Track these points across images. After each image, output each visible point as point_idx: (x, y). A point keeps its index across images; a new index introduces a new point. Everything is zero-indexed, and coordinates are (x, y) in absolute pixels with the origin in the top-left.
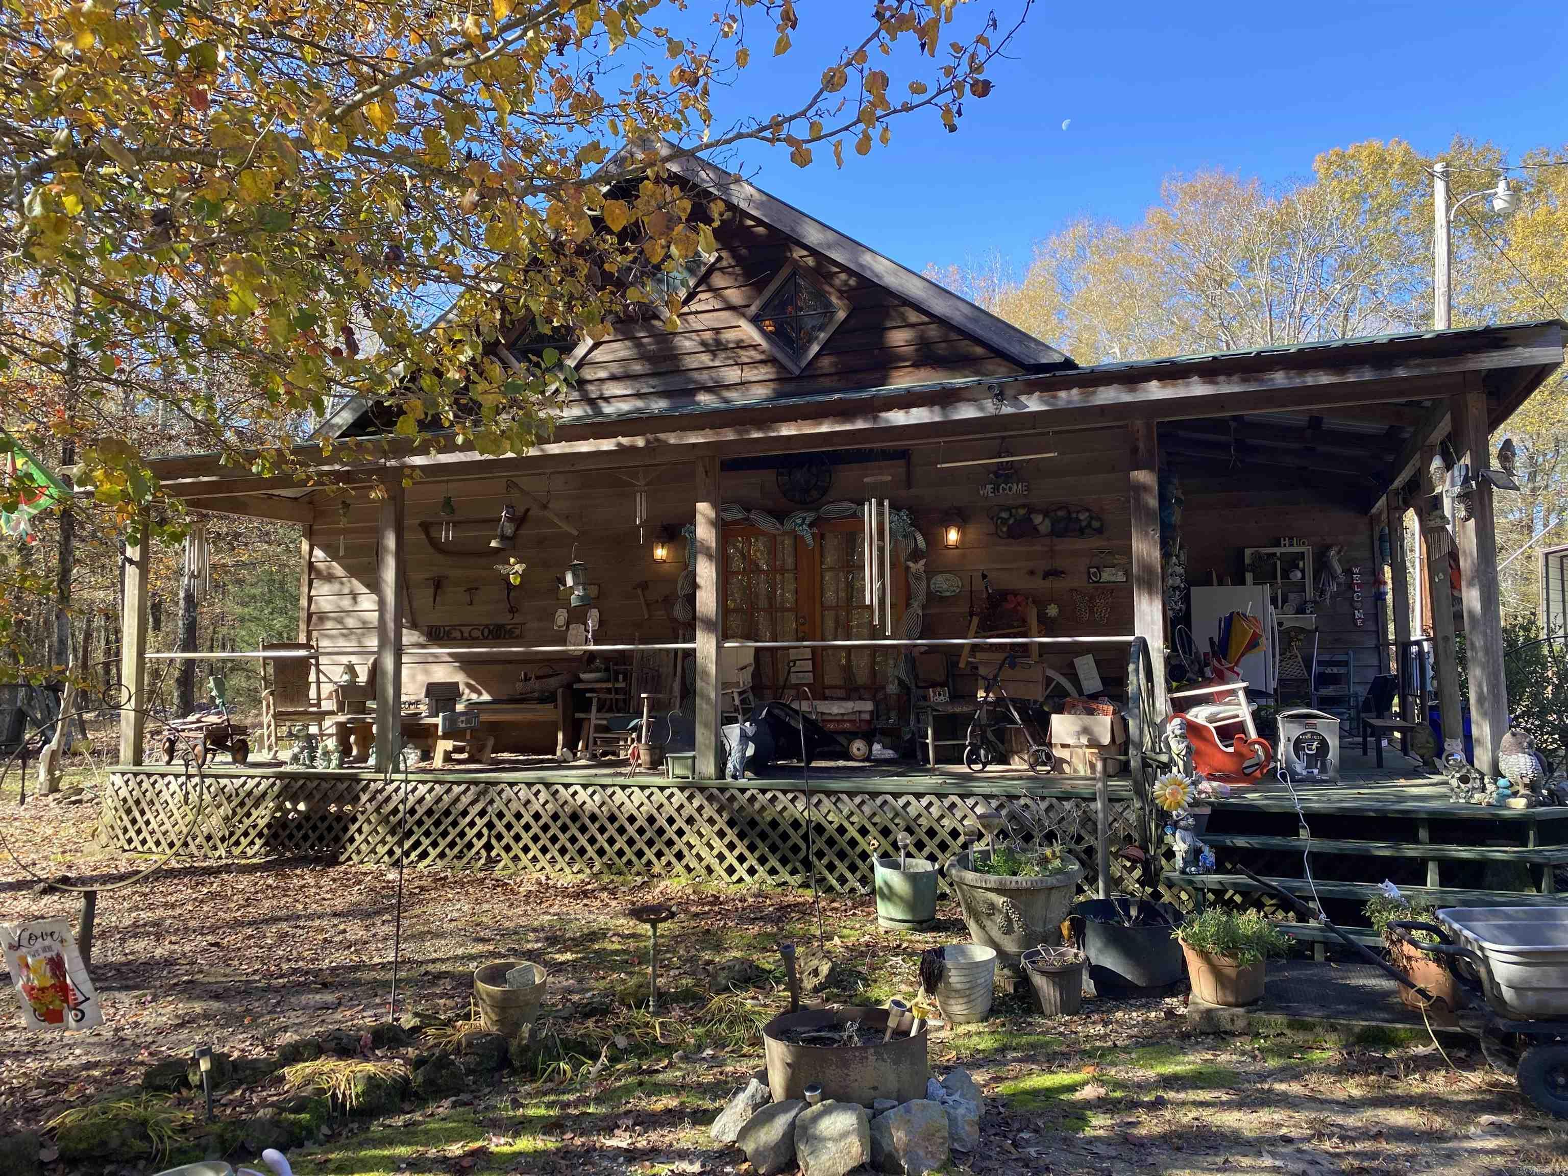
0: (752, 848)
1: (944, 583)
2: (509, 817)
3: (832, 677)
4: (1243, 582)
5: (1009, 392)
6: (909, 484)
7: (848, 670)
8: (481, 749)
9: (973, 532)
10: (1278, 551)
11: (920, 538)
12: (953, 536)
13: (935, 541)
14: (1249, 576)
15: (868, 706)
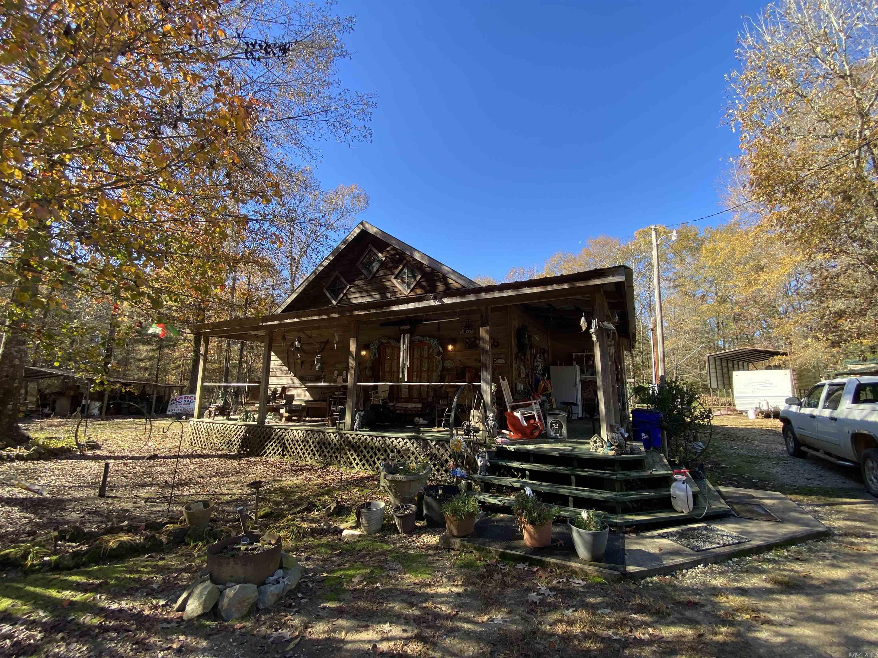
0: (358, 456)
1: (448, 364)
2: (290, 441)
3: (415, 395)
4: (572, 365)
5: (439, 297)
6: (439, 331)
7: (420, 394)
8: (301, 416)
9: (458, 346)
10: (584, 354)
11: (440, 348)
12: (450, 348)
13: (445, 349)
14: (574, 363)
15: (420, 405)
